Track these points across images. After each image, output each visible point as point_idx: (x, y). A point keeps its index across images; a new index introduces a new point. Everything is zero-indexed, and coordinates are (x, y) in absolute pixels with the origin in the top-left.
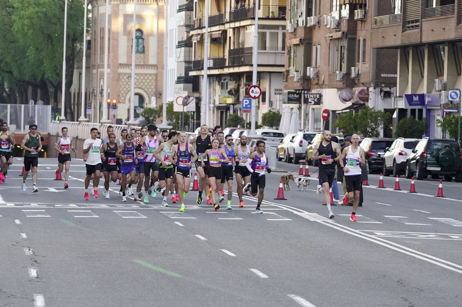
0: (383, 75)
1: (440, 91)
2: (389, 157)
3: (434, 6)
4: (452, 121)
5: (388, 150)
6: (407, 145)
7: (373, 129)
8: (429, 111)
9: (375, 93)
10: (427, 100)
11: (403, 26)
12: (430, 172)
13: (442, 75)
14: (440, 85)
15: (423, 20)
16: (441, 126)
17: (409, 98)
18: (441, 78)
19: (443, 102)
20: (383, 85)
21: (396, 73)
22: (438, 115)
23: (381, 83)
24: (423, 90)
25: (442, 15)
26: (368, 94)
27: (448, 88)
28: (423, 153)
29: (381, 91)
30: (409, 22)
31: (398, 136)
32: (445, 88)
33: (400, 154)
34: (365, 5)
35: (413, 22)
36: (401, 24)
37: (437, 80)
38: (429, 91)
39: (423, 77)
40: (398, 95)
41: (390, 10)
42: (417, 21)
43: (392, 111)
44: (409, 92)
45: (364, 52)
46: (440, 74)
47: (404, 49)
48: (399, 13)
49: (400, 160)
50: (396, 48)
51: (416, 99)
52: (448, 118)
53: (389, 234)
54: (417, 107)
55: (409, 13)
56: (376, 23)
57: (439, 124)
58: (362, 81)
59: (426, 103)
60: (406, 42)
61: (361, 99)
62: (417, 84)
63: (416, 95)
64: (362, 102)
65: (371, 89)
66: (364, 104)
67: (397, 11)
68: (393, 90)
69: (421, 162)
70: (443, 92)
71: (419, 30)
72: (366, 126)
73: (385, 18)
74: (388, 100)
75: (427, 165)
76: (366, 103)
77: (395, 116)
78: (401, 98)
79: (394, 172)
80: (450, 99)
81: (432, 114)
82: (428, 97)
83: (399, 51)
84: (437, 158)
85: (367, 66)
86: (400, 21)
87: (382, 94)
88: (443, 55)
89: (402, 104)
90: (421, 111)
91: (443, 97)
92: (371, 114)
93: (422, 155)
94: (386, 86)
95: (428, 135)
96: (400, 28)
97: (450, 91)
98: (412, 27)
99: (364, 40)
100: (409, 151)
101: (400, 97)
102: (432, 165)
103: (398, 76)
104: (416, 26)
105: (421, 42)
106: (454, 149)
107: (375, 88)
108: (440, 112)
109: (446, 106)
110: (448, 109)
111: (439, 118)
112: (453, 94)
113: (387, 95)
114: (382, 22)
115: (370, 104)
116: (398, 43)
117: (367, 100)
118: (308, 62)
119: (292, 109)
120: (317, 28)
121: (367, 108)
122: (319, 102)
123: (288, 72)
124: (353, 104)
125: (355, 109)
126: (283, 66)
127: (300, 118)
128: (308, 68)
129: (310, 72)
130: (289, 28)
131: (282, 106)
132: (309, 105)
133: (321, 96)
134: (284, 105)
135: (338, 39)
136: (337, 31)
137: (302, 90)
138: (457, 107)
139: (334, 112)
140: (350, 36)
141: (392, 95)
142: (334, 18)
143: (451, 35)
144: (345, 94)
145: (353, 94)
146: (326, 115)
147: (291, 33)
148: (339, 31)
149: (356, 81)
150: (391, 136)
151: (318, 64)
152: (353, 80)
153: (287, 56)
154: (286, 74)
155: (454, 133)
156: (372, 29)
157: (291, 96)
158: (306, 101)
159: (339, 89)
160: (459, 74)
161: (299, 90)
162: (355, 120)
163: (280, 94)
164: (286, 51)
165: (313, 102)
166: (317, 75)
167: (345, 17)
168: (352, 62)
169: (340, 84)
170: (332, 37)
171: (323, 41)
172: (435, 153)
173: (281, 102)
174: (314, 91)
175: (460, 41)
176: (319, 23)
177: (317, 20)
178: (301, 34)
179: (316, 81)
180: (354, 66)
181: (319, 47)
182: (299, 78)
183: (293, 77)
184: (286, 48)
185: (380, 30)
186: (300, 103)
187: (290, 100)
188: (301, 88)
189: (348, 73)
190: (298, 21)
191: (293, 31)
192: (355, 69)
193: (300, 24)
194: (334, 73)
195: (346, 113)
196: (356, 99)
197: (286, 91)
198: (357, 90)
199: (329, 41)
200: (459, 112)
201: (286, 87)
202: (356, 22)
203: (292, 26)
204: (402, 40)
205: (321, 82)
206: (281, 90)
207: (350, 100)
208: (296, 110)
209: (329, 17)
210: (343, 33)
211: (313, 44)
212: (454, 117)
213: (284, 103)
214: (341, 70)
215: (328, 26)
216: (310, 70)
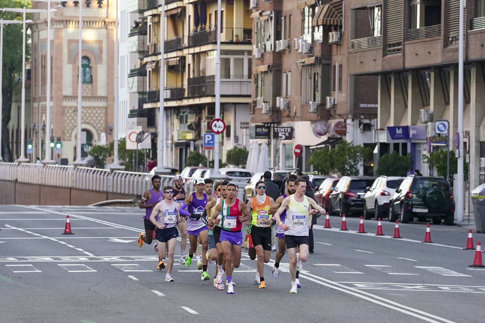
0: (362, 105)
1: (426, 122)
2: (370, 198)
3: (418, 27)
4: (439, 156)
5: (368, 190)
6: (390, 184)
7: (351, 167)
8: (414, 145)
9: (354, 126)
10: (412, 132)
11: (384, 50)
12: (416, 214)
13: (429, 105)
14: (426, 116)
15: (406, 43)
16: (428, 162)
17: (392, 131)
18: (427, 108)
19: (429, 135)
20: (362, 117)
21: (377, 103)
22: (425, 150)
23: (360, 114)
24: (407, 121)
25: (426, 37)
26: (345, 127)
27: (435, 118)
28: (408, 193)
29: (360, 124)
30: (390, 46)
31: (380, 173)
32: (431, 119)
33: (383, 194)
34: (341, 27)
35: (394, 45)
36: (382, 47)
37: (422, 110)
38: (414, 123)
39: (406, 106)
40: (379, 128)
41: (369, 32)
42: (399, 44)
43: (373, 146)
44: (392, 124)
45: (340, 79)
46: (425, 103)
47: (385, 75)
48: (379, 35)
49: (383, 201)
50: (376, 74)
51: (399, 132)
52: (435, 153)
53: (371, 286)
54: (401, 141)
55: (390, 34)
56: (353, 46)
57: (426, 160)
58: (338, 112)
59: (411, 136)
60: (388, 68)
61: (338, 132)
62: (400, 115)
63: (399, 128)
64: (339, 136)
65: (349, 121)
66: (341, 138)
67: (377, 33)
68: (373, 122)
69: (406, 203)
70: (430, 124)
71: (401, 54)
72: (344, 163)
73: (364, 41)
74: (368, 133)
75: (412, 206)
76: (344, 137)
77: (376, 151)
78: (382, 131)
79: (376, 214)
80: (438, 132)
81: (417, 149)
82: (413, 129)
83: (379, 78)
84: (424, 198)
85: (344, 95)
86: (380, 44)
87: (361, 127)
88: (428, 82)
89: (383, 138)
90: (405, 145)
91: (430, 129)
92: (349, 149)
93: (407, 196)
94: (365, 118)
96: (381, 52)
97: (438, 123)
98: (394, 51)
99: (341, 66)
100: (392, 191)
101: (382, 129)
102: (419, 206)
103: (379, 106)
104: (398, 50)
105: (404, 67)
106: (442, 188)
107: (353, 120)
108: (426, 146)
109: (433, 139)
110: (435, 143)
111: (425, 153)
112: (441, 126)
113: (367, 128)
114: (359, 45)
115: (348, 139)
116: (379, 69)
117: (344, 133)
118: (277, 92)
119: (260, 145)
120: (287, 52)
121: (344, 143)
122: (290, 136)
123: (255, 102)
124: (329, 138)
125: (331, 143)
126: (249, 96)
127: (269, 155)
128: (278, 98)
129: (280, 102)
130: (256, 53)
131: (249, 141)
132: (279, 141)
133: (292, 129)
134: (251, 141)
135: (311, 65)
136: (309, 56)
137: (271, 123)
138: (446, 140)
139: (307, 147)
140: (324, 62)
141: (372, 127)
142: (306, 41)
143: (438, 59)
144: (320, 127)
145: (329, 126)
146: (298, 151)
147: (258, 59)
148: (312, 56)
149: (332, 113)
150: (371, 174)
151: (289, 94)
152: (329, 111)
153: (253, 85)
154: (252, 105)
155: (442, 170)
156: (349, 53)
157: (259, 130)
158: (276, 136)
159: (313, 122)
160: (447, 103)
161: (268, 123)
162: (331, 157)
163: (246, 128)
164: (252, 80)
165: (284, 137)
166: (288, 106)
167: (318, 40)
168: (327, 91)
169: (314, 116)
170: (304, 63)
171: (294, 67)
172: (421, 192)
173: (248, 137)
174: (284, 124)
175: (448, 66)
176: (289, 47)
177: (287, 44)
178: (269, 59)
179: (287, 113)
180: (329, 95)
181: (289, 74)
182: (268, 109)
183: (261, 109)
184: (253, 76)
185: (358, 54)
186: (269, 138)
187: (258, 135)
188: (270, 121)
189: (323, 104)
190: (265, 45)
191: (260, 56)
192: (330, 99)
193: (268, 49)
194: (307, 103)
195: (321, 148)
196: (332, 133)
197: (253, 125)
198: (333, 123)
199: (300, 68)
200: (448, 146)
201: (253, 120)
202: (331, 45)
203: (259, 51)
204: (382, 66)
205: (292, 114)
206: (248, 123)
207: (325, 134)
208: (264, 147)
209: (300, 41)
210: (317, 58)
211: (283, 71)
212: (442, 152)
213: (251, 138)
214: (314, 100)
215: (300, 51)
216: (280, 100)
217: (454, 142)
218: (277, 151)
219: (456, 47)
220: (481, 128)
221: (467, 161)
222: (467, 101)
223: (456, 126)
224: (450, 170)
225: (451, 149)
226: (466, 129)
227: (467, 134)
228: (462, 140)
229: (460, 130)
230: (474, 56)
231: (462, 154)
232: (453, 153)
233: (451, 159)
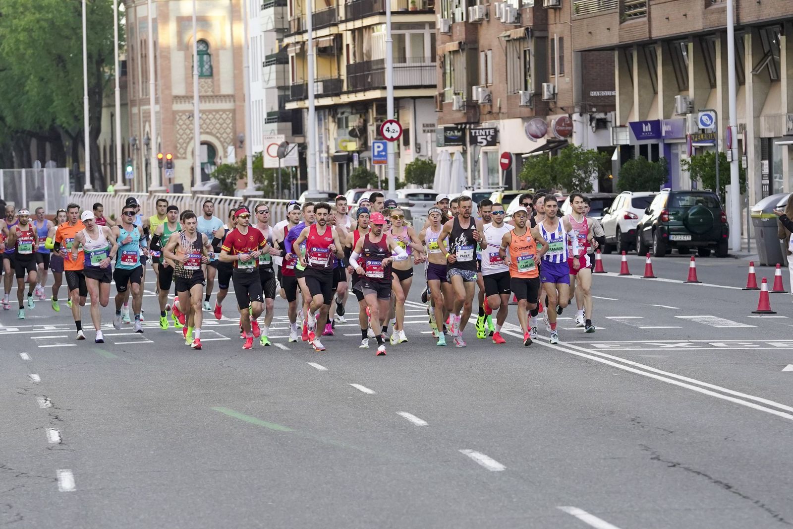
0: (593, 94)
1: (685, 114)
2: (610, 223)
4: (705, 160)
5: (607, 212)
6: (636, 203)
7: (582, 180)
8: (668, 147)
9: (582, 123)
10: (664, 129)
11: (622, 14)
12: (675, 243)
13: (686, 88)
14: (684, 105)
15: (652, 2)
16: (688, 170)
17: (636, 128)
18: (684, 93)
19: (689, 132)
20: (594, 110)
21: (614, 89)
22: (683, 152)
23: (592, 106)
24: (658, 114)
26: (571, 125)
27: (696, 109)
28: (662, 214)
29: (592, 119)
30: (630, 7)
31: (623, 189)
32: (692, 109)
33: (627, 217)
35: (635, 6)
36: (618, 10)
37: (678, 97)
38: (667, 116)
39: (656, 93)
40: (618, 124)
42: (642, 5)
43: (611, 150)
44: (636, 118)
45: (561, 58)
46: (682, 87)
47: (624, 49)
49: (628, 226)
50: (612, 49)
51: (647, 128)
52: (698, 156)
53: (615, 346)
54: (649, 142)
56: (577, 11)
57: (686, 167)
58: (560, 104)
59: (664, 134)
60: (628, 39)
61: (561, 133)
62: (647, 105)
63: (646, 123)
64: (562, 138)
65: (575, 117)
66: (566, 141)
68: (610, 116)
69: (661, 228)
70: (689, 115)
71: (645, 19)
72: (571, 175)
73: (592, 3)
74: (603, 132)
75: (669, 232)
76: (569, 140)
77: (615, 157)
78: (623, 129)
79: (619, 246)
80: (701, 127)
81: (673, 151)
82: (667, 124)
83: (616, 53)
84: (685, 220)
85: (567, 79)
86: (615, 6)
87: (594, 124)
88: (686, 58)
89: (625, 138)
90: (655, 147)
91: (689, 123)
92: (577, 156)
93: (661, 218)
94: (598, 111)
95: (668, 184)
96: (617, 17)
97: (700, 114)
98: (635, 14)
99: (561, 39)
100: (640, 212)
101: (622, 126)
102: (678, 232)
103: (617, 93)
104: (642, 13)
105: (650, 37)
106: (711, 205)
107: (581, 115)
108: (686, 148)
109: (694, 137)
110: (697, 142)
111: (685, 157)
112: (705, 118)
113: (602, 124)
114: (586, 9)
115: (575, 141)
116: (615, 41)
117: (570, 134)
118: (473, 79)
119: (452, 154)
120: (485, 23)
121: (571, 147)
122: (494, 141)
123: (442, 95)
124: (549, 142)
125: (551, 149)
126: (434, 86)
127: (466, 169)
128: (474, 88)
129: (478, 94)
130: (441, 26)
131: (436, 150)
132: (478, 148)
133: (496, 131)
134: (439, 149)
135: (520, 39)
136: (516, 27)
137: (466, 124)
138: (713, 138)
139: (518, 155)
140: (537, 34)
141: (609, 124)
142: (510, 6)
143: (697, 24)
144: (535, 126)
145: (547, 125)
146: (506, 161)
147: (445, 33)
148: (520, 27)
149: (551, 105)
150: (610, 191)
151: (490, 81)
152: (547, 103)
153: (439, 71)
154: (439, 99)
155: (709, 180)
156: (572, 21)
157: (450, 134)
158: (474, 141)
159: (525, 119)
160: (713, 86)
161: (461, 124)
162: (552, 168)
163: (432, 131)
164: (438, 63)
165: (485, 142)
166: (489, 99)
167: (528, 4)
168: (543, 76)
169: (526, 112)
170: (509, 36)
171: (495, 43)
172: (681, 213)
173: (435, 144)
174: (485, 125)
175: (712, 33)
176: (487, 15)
177: (484, 11)
178: (460, 34)
179: (488, 108)
180: (547, 81)
181: (489, 53)
182: (461, 104)
183: (451, 104)
184: (438, 58)
185: (585, 22)
186: (464, 144)
187: (448, 141)
188: (465, 120)
189: (538, 93)
190: (454, 14)
191: (446, 30)
192: (548, 86)
193: (458, 18)
194: (516, 93)
195: (537, 156)
196: (552, 134)
197: (441, 127)
198: (553, 119)
199: (504, 43)
200: (715, 146)
201: (441, 120)
202: (546, 10)
203: (445, 22)
204: (620, 36)
205: (495, 110)
206: (433, 125)
207: (543, 136)
208: (458, 156)
209: (503, 6)
210: (527, 29)
211: (480, 49)
212: (708, 154)
213: (439, 145)
214: (526, 89)
215: (503, 20)
216: (477, 91)
217: (724, 140)
218: (476, 162)
219: (722, 5)
220: (762, 119)
221: (744, 166)
222: (740, 81)
223: (726, 117)
224: (720, 180)
225: (720, 150)
226: (740, 121)
227: (742, 128)
228: (736, 137)
229: (732, 123)
230: (748, 18)
231: (736, 157)
232: (723, 156)
233: (721, 165)
